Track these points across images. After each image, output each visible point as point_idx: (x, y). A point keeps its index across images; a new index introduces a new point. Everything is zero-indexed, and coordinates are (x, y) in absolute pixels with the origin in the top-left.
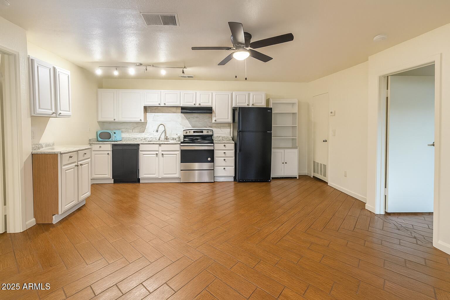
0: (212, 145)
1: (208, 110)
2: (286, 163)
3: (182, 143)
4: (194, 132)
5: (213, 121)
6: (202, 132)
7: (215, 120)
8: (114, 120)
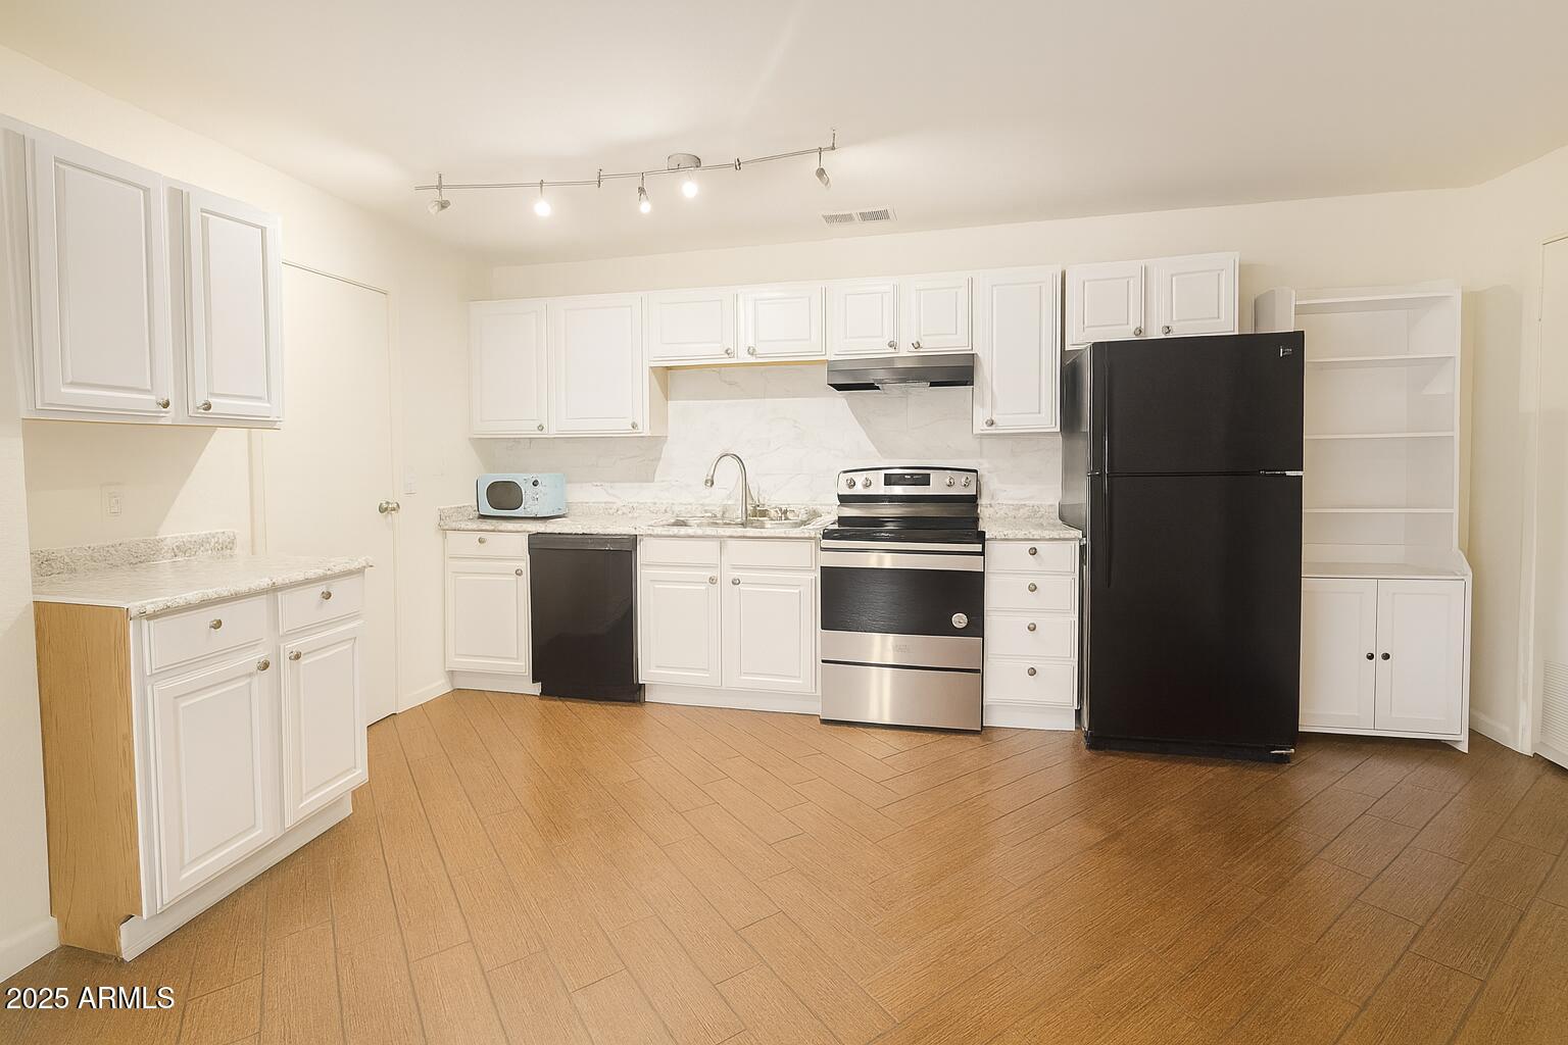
0: (978, 548)
1: (956, 373)
2: (1386, 657)
3: (828, 535)
4: (889, 480)
5: (980, 426)
6: (925, 481)
7: (990, 423)
8: (541, 428)
